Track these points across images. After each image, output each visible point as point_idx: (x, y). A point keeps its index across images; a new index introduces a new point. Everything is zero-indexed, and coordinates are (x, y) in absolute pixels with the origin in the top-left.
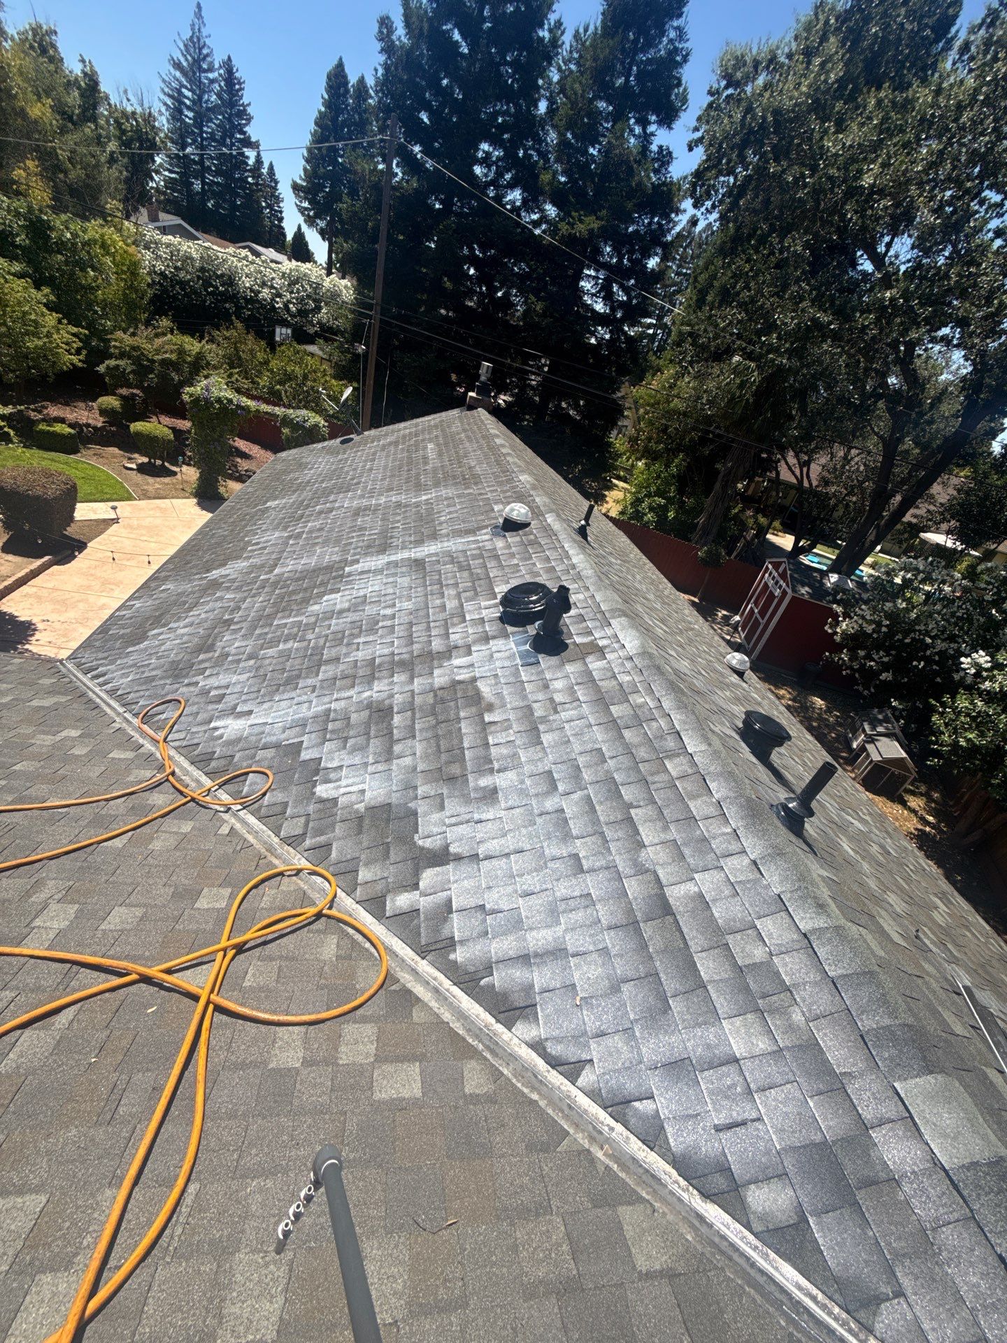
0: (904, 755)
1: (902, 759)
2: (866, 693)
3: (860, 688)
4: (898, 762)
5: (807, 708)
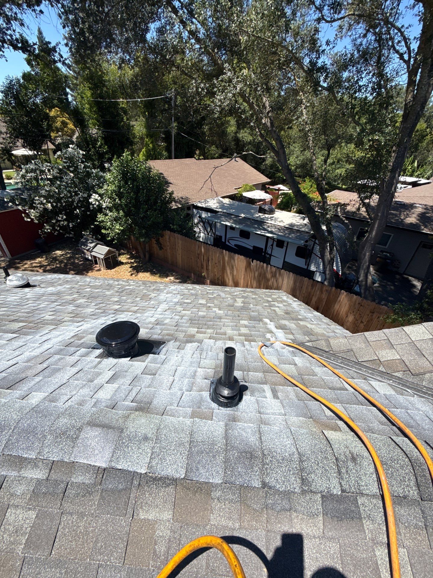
0: (108, 248)
1: (109, 250)
2: (71, 235)
3: (68, 235)
4: (109, 252)
5: (56, 257)
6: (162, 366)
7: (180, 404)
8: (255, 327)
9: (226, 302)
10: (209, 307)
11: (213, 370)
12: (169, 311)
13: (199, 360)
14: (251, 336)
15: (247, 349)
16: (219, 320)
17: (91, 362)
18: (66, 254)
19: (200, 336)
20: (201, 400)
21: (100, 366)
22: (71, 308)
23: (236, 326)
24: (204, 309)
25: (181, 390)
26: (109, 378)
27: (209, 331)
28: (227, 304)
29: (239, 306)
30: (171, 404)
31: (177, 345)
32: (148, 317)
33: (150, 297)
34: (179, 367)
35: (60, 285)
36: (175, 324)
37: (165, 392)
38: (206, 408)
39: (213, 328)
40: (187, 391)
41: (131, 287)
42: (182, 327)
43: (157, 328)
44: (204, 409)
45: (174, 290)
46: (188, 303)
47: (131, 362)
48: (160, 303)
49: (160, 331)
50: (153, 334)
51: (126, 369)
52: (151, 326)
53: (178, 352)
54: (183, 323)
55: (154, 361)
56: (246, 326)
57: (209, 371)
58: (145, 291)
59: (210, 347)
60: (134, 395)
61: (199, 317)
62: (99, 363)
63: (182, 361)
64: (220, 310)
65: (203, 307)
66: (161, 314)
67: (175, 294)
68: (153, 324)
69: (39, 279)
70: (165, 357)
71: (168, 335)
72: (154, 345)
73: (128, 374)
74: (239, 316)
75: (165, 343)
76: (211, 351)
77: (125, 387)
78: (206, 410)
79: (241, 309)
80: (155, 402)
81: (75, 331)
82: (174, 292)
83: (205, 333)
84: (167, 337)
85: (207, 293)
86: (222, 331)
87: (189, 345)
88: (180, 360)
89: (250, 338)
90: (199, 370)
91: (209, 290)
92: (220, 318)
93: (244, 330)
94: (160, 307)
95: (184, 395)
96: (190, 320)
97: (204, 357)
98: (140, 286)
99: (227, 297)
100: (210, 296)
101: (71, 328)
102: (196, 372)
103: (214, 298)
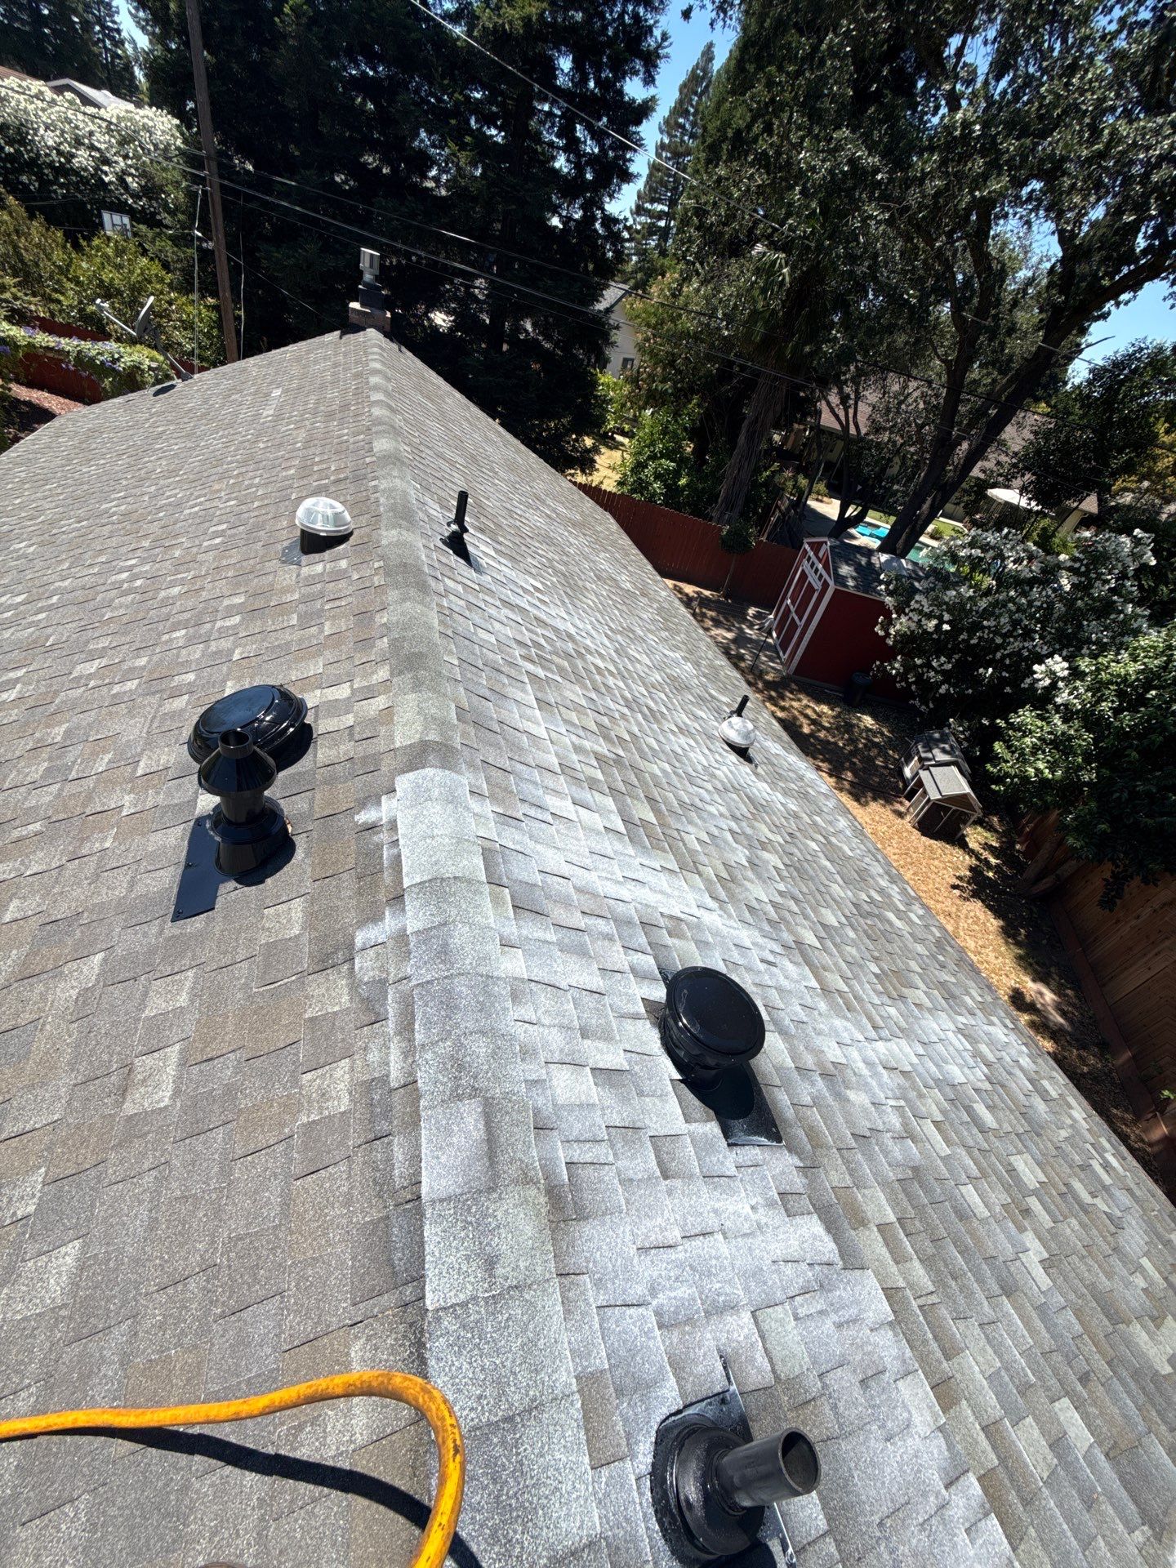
0: (967, 790)
1: (965, 796)
2: (923, 708)
3: (917, 703)
4: (961, 799)
5: (853, 726)
6: (700, 1182)
7: (609, 1311)
8: (1090, 1503)
9: (1110, 1275)
10: (1027, 1212)
11: (769, 1379)
12: (901, 1080)
13: (780, 1295)
14: (1026, 1503)
15: (943, 1507)
16: (996, 1289)
17: (630, 999)
18: (875, 733)
19: (872, 1244)
20: (644, 1387)
21: (628, 1025)
22: (740, 855)
23: (1024, 1389)
24: (999, 1197)
25: (653, 1292)
26: (608, 1066)
27: (918, 1271)
28: (1104, 1283)
29: (1140, 1354)
30: (599, 1284)
31: (791, 1183)
32: (834, 1032)
33: (906, 991)
34: (720, 1237)
35: (786, 793)
36: (863, 1126)
37: (628, 1237)
38: (626, 1420)
39: (939, 1282)
40: (657, 1313)
41: (898, 923)
42: (870, 1159)
43: (813, 1084)
44: (620, 1413)
45: (992, 1042)
46: (976, 1120)
47: (670, 1088)
48: (906, 1033)
49: (807, 1100)
50: (787, 1084)
51: (646, 1089)
52: (809, 1061)
53: (771, 1204)
54: (886, 1153)
55: (703, 1147)
56: (1058, 1443)
57: (761, 1359)
58: (913, 965)
59: (853, 1311)
60: (588, 1158)
61: (952, 1198)
62: (636, 1017)
63: (745, 1235)
64: (1047, 1265)
65: (1007, 1189)
66: (869, 1064)
67: (976, 1054)
68: (820, 1064)
69: (773, 751)
70: (733, 1171)
71: (812, 1133)
72: (754, 1114)
73: (636, 1101)
74: (1084, 1379)
75: (779, 1140)
76: (839, 1326)
77: (599, 1120)
78: (619, 1427)
79: (1136, 1375)
80: (588, 1229)
81: (687, 910)
82: (984, 1048)
83: (899, 1258)
84: (801, 1134)
85: (1085, 1168)
86: (955, 1329)
87: (813, 1226)
88: (746, 1229)
89: (1013, 1497)
90: (746, 1317)
91: (1107, 1166)
92: (1009, 1290)
93: (1028, 1442)
94: (892, 1045)
95: (641, 1310)
96: (915, 1169)
97: (802, 1312)
98: (922, 941)
99: (1140, 1269)
100: (1077, 1185)
101: (691, 897)
102: (732, 1307)
103: (1085, 1209)
